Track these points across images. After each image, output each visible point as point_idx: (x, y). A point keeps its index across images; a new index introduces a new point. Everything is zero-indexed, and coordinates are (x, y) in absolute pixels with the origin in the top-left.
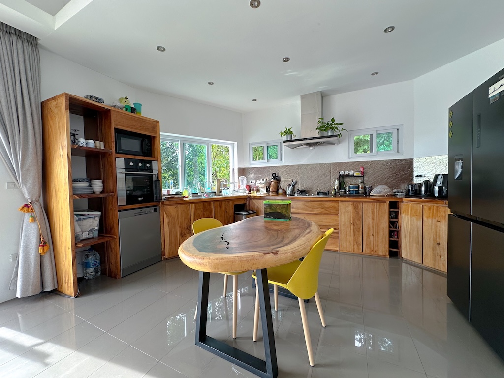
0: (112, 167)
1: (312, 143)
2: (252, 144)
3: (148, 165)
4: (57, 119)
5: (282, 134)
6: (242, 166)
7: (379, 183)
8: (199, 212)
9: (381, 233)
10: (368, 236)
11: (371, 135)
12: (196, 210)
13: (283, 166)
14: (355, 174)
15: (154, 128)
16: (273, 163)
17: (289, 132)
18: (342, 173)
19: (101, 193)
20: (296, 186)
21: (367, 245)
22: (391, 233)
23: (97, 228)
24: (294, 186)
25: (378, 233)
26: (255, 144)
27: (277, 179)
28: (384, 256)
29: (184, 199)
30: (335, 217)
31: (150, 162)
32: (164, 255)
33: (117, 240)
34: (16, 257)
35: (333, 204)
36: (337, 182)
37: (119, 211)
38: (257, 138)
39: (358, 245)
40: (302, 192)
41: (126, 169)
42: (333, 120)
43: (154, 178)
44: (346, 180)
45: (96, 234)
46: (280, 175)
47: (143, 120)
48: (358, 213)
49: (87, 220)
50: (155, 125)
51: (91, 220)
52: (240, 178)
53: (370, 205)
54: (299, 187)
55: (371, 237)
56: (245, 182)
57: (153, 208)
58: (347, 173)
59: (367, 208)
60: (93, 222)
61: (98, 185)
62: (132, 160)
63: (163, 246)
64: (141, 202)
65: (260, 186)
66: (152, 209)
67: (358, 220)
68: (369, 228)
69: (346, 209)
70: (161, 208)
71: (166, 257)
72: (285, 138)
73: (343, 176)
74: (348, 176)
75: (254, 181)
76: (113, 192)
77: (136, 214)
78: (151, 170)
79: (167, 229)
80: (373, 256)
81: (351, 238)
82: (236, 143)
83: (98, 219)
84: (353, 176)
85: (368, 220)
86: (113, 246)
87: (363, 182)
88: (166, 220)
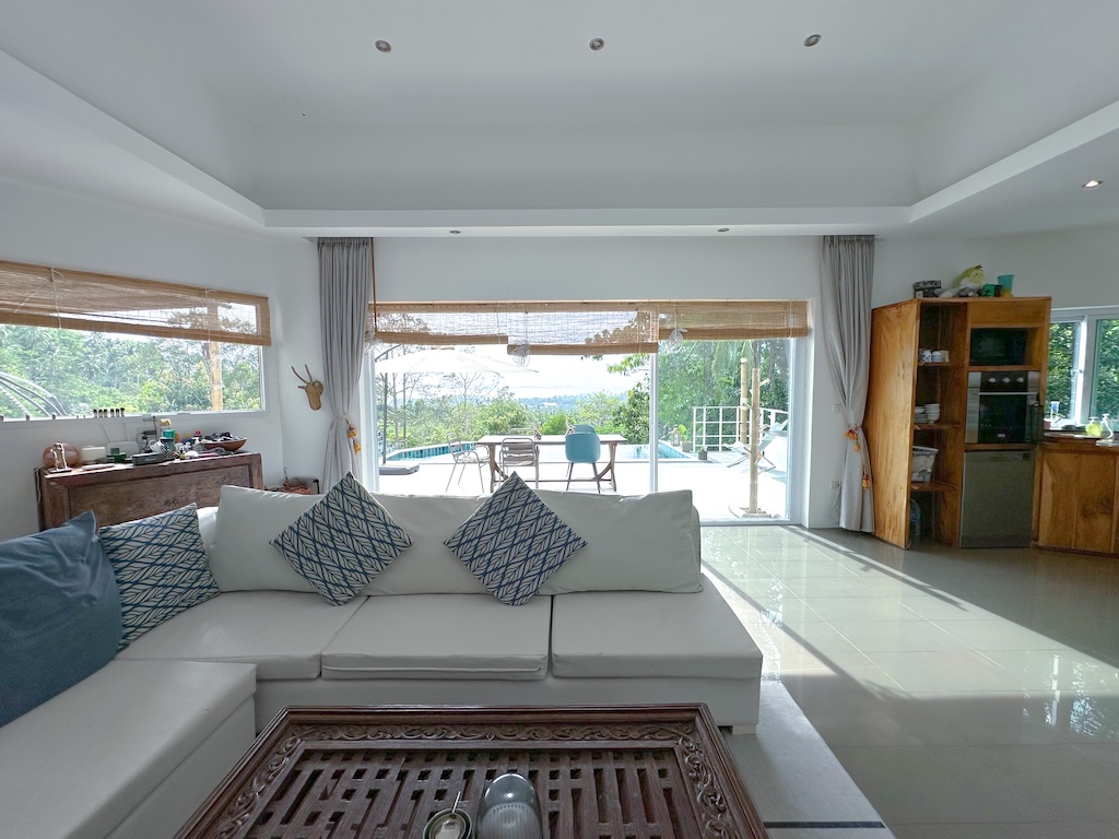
0: (962, 385)
3: (1021, 380)
4: (898, 331)
15: (1038, 312)
19: (936, 422)
23: (930, 470)
29: (1098, 443)
31: (1025, 374)
32: (1037, 539)
33: (959, 493)
34: (839, 485)
37: (966, 451)
41: (983, 389)
43: (1029, 401)
45: (928, 478)
47: (1019, 304)
49: (919, 458)
50: (1040, 306)
51: (922, 459)
57: (1022, 453)
60: (926, 462)
61: (934, 411)
62: (993, 374)
63: (1034, 524)
64: (1000, 441)
66: (1019, 456)
70: (1039, 455)
71: (1041, 543)
76: (959, 423)
78: (1024, 387)
79: (1048, 496)
83: (932, 457)
86: (949, 499)
88: (1048, 479)
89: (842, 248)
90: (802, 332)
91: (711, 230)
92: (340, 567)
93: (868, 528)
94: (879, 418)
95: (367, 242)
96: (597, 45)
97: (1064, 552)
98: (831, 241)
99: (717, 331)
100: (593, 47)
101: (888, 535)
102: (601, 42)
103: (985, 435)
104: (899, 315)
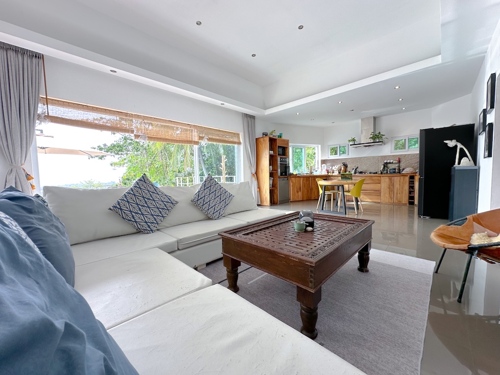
0: (276, 160)
1: (368, 145)
2: (330, 146)
3: (286, 160)
4: (264, 145)
5: (349, 141)
6: (324, 159)
7: (408, 167)
8: (304, 181)
9: (404, 192)
10: (397, 194)
11: (405, 140)
12: (303, 180)
13: (349, 158)
14: (394, 162)
16: (343, 157)
17: (354, 140)
18: (385, 161)
20: (357, 169)
21: (396, 198)
22: (410, 192)
23: (272, 184)
24: (356, 169)
25: (402, 192)
26: (332, 145)
27: (346, 166)
28: (405, 204)
30: (379, 185)
31: (286, 158)
32: (290, 199)
33: (278, 189)
35: (378, 178)
36: (382, 166)
37: (278, 178)
38: (334, 142)
39: (391, 199)
40: (361, 173)
41: (280, 162)
42: (379, 133)
43: (287, 165)
44: (389, 165)
45: (272, 186)
46: (347, 163)
47: (284, 141)
48: (392, 182)
50: (287, 142)
52: (322, 165)
53: (399, 177)
54: (359, 170)
55: (399, 194)
56: (325, 168)
58: (388, 161)
59: (397, 179)
60: (271, 182)
61: (271, 168)
62: (281, 158)
63: (290, 196)
64: (283, 175)
65: (335, 170)
66: (286, 179)
67: (392, 185)
68: (397, 190)
69: (385, 181)
70: (289, 178)
72: (351, 143)
73: (387, 163)
74: (390, 163)
75: (331, 167)
76: (277, 171)
77: (283, 180)
78: (287, 162)
79: (291, 188)
80: (400, 204)
81: (387, 195)
82: (320, 146)
83: (272, 180)
84: (392, 163)
85: (397, 186)
86: (276, 192)
87: (399, 166)
88: (291, 184)
89: (249, 118)
90: (239, 143)
91: (218, 102)
92: (152, 215)
93: (259, 203)
94: (260, 170)
95: (38, 56)
96: (199, 23)
97: (295, 202)
98: (247, 116)
99: (217, 139)
100: (197, 24)
101: (265, 204)
102: (201, 23)
103: (281, 174)
104: (264, 140)
